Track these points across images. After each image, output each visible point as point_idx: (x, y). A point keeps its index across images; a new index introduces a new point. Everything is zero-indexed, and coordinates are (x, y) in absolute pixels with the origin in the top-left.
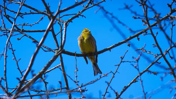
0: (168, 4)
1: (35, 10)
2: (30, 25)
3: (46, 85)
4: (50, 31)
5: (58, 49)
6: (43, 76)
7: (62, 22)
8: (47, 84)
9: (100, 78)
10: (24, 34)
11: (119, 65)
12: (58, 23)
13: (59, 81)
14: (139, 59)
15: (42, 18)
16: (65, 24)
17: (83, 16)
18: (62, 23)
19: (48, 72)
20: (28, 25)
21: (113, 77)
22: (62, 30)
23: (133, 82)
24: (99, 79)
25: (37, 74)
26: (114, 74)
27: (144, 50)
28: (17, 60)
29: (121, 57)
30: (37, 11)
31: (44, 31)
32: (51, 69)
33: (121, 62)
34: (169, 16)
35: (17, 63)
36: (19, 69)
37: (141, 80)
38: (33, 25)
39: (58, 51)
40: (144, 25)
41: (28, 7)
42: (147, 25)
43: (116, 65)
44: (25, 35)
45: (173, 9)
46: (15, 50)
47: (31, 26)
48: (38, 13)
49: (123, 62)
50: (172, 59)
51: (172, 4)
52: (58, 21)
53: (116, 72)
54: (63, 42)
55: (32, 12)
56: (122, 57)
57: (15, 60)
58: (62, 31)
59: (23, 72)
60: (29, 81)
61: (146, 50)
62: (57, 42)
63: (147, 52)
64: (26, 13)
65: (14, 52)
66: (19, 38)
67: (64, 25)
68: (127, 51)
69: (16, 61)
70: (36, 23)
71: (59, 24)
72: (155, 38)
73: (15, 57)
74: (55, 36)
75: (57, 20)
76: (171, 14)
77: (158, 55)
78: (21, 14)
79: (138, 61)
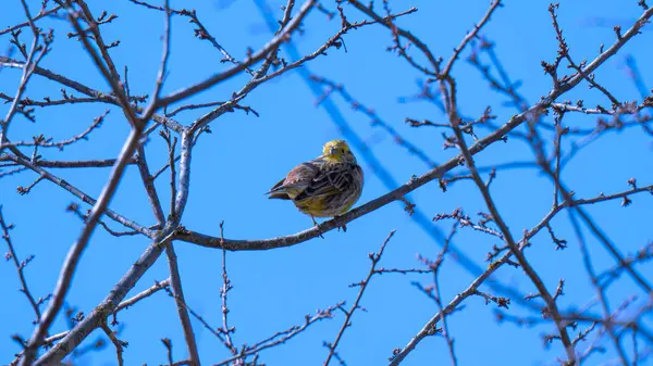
0: (544, 64)
1: (78, 90)
2: (58, 145)
3: (119, 352)
4: (134, 162)
5: (160, 228)
6: (110, 319)
7: (177, 130)
8: (124, 348)
9: (308, 324)
10: (42, 173)
11: (364, 285)
12: (162, 134)
13: (164, 338)
14: (439, 264)
15: (101, 120)
16: (184, 135)
17: (247, 109)
18: (173, 134)
19: (126, 306)
20: (50, 143)
21: (346, 326)
22: (173, 160)
23: (425, 334)
24: (304, 329)
25: (90, 314)
26: (349, 315)
27: (463, 218)
28: (21, 263)
29: (372, 257)
30: (86, 90)
31: (110, 163)
32: (137, 296)
33: (373, 272)
34: (549, 105)
35: (21, 271)
36: (26, 291)
37: (447, 336)
38: (67, 144)
39: (163, 231)
40: (447, 147)
41: (53, 79)
42: (458, 146)
43: (354, 285)
44: (47, 176)
45: (560, 77)
46: (11, 227)
47: (62, 149)
48: (91, 100)
49: (380, 272)
50: (562, 247)
51: (557, 63)
52: (161, 128)
53: (357, 306)
54: (178, 199)
55: (69, 96)
56: (375, 257)
57: (12, 261)
58: (176, 163)
59: (41, 302)
60: (60, 338)
61: (468, 218)
62: (156, 203)
63: (472, 225)
64: (48, 99)
65: (9, 231)
66: (26, 187)
67: (183, 141)
68: (392, 234)
69: (18, 265)
70: (77, 139)
71: (165, 137)
72: (485, 190)
73: (12, 250)
74: (148, 181)
75: (159, 124)
76: (554, 97)
77: (498, 251)
78: (30, 103)
79: (435, 269)
